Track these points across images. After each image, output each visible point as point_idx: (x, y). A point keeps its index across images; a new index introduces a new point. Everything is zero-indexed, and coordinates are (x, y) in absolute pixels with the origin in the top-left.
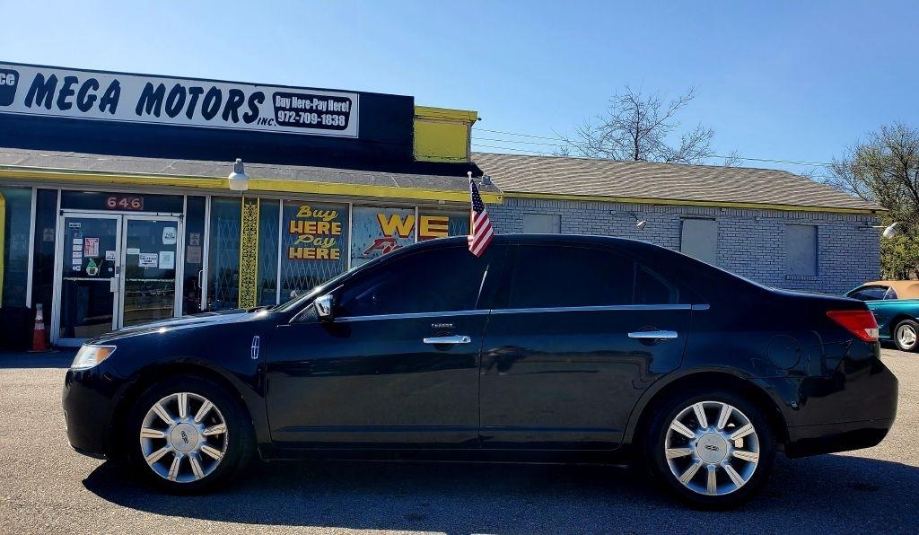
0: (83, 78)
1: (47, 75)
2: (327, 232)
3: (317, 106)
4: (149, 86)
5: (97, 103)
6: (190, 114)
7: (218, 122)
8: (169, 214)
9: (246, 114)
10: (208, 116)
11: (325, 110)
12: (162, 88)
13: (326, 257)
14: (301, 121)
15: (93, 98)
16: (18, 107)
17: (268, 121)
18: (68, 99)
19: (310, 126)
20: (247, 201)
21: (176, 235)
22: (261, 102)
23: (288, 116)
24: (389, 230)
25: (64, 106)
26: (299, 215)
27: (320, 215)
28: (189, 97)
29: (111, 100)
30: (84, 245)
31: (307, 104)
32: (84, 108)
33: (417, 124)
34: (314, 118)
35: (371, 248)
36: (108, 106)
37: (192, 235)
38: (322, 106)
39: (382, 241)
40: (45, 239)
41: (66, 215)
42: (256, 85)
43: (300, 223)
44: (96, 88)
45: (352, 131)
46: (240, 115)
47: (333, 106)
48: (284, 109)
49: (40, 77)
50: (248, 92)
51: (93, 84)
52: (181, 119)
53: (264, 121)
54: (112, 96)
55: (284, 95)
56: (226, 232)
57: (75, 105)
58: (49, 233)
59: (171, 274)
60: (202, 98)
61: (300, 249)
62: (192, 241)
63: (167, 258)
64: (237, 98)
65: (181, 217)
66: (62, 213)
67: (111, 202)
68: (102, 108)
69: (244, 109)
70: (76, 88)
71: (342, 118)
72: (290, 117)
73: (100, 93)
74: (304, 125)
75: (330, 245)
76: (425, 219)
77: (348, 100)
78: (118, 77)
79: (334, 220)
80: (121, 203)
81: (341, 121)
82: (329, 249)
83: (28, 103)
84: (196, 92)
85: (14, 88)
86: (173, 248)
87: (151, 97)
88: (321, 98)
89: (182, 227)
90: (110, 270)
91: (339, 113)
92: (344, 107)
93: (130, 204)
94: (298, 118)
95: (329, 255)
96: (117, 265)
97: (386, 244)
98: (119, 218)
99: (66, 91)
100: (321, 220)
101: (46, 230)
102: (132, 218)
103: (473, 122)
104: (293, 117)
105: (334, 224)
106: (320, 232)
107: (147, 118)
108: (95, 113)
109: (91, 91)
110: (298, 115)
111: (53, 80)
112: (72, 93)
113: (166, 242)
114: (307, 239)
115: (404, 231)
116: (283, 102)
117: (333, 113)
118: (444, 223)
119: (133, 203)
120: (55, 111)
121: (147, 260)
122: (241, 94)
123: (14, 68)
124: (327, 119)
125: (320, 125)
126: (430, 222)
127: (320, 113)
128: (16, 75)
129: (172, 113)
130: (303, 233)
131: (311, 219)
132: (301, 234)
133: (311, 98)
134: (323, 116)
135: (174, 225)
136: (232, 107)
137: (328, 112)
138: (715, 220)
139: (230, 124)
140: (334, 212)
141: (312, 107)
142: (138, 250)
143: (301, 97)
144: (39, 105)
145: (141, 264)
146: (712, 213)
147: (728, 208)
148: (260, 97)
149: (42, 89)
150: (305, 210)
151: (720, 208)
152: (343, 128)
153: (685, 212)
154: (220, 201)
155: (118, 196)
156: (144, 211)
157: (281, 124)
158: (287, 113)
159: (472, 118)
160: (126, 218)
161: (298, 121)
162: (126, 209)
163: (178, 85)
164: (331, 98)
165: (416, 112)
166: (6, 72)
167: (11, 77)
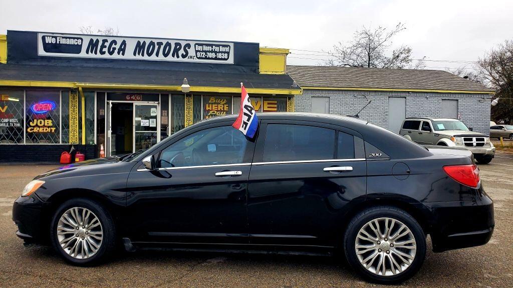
0: (110, 40)
1: (95, 39)
2: (222, 109)
3: (214, 50)
4: (139, 42)
5: (116, 51)
6: (157, 55)
7: (170, 58)
8: (153, 102)
9: (183, 54)
10: (166, 55)
12: (144, 43)
15: (114, 49)
16: (83, 54)
17: (193, 57)
18: (104, 50)
19: (212, 59)
20: (187, 96)
21: (156, 111)
22: (189, 48)
23: (201, 55)
25: (102, 53)
26: (210, 102)
27: (219, 102)
28: (157, 47)
29: (122, 50)
31: (209, 48)
32: (111, 53)
33: (260, 56)
34: (213, 55)
36: (121, 52)
37: (163, 111)
38: (217, 49)
40: (101, 114)
42: (187, 40)
43: (211, 105)
44: (116, 44)
45: (231, 61)
46: (180, 55)
47: (222, 49)
48: (200, 51)
50: (183, 44)
51: (115, 42)
52: (153, 57)
53: (191, 57)
54: (123, 47)
55: (199, 45)
56: (178, 110)
57: (107, 52)
58: (102, 111)
59: (155, 129)
60: (162, 47)
62: (164, 114)
63: (153, 122)
64: (178, 47)
65: (159, 103)
66: (107, 102)
67: (128, 97)
68: (119, 53)
69: (181, 52)
70: (107, 44)
71: (226, 54)
73: (118, 47)
74: (209, 58)
76: (266, 102)
77: (229, 46)
78: (125, 39)
79: (225, 104)
80: (132, 98)
81: (226, 56)
83: (87, 52)
84: (160, 44)
85: (81, 46)
86: (155, 117)
87: (140, 48)
88: (216, 46)
89: (159, 108)
91: (225, 52)
92: (227, 49)
93: (136, 98)
94: (206, 55)
99: (103, 46)
100: (219, 104)
101: (101, 110)
102: (137, 104)
103: (287, 54)
104: (204, 55)
105: (225, 106)
106: (219, 109)
107: (139, 57)
108: (115, 56)
109: (113, 46)
111: (97, 41)
112: (105, 47)
114: (214, 112)
116: (200, 48)
117: (222, 52)
118: (275, 104)
120: (99, 56)
121: (144, 123)
122: (180, 45)
123: (81, 36)
124: (219, 56)
125: (216, 58)
126: (269, 104)
127: (216, 53)
128: (82, 40)
129: (149, 55)
130: (212, 110)
131: (215, 103)
133: (212, 45)
134: (218, 54)
135: (155, 107)
136: (176, 51)
137: (219, 52)
138: (406, 98)
139: (175, 59)
140: (225, 100)
141: (212, 50)
142: (140, 118)
143: (207, 45)
144: (92, 53)
145: (142, 125)
146: (404, 95)
147: (412, 92)
148: (188, 46)
149: (93, 45)
150: (212, 99)
151: (409, 92)
152: (226, 59)
153: (390, 95)
154: (175, 96)
155: (131, 95)
156: (142, 101)
157: (199, 58)
158: (201, 53)
159: (287, 52)
160: (135, 104)
161: (206, 57)
162: (134, 100)
163: (151, 42)
164: (221, 45)
165: (260, 51)
166: (78, 38)
167: (80, 41)
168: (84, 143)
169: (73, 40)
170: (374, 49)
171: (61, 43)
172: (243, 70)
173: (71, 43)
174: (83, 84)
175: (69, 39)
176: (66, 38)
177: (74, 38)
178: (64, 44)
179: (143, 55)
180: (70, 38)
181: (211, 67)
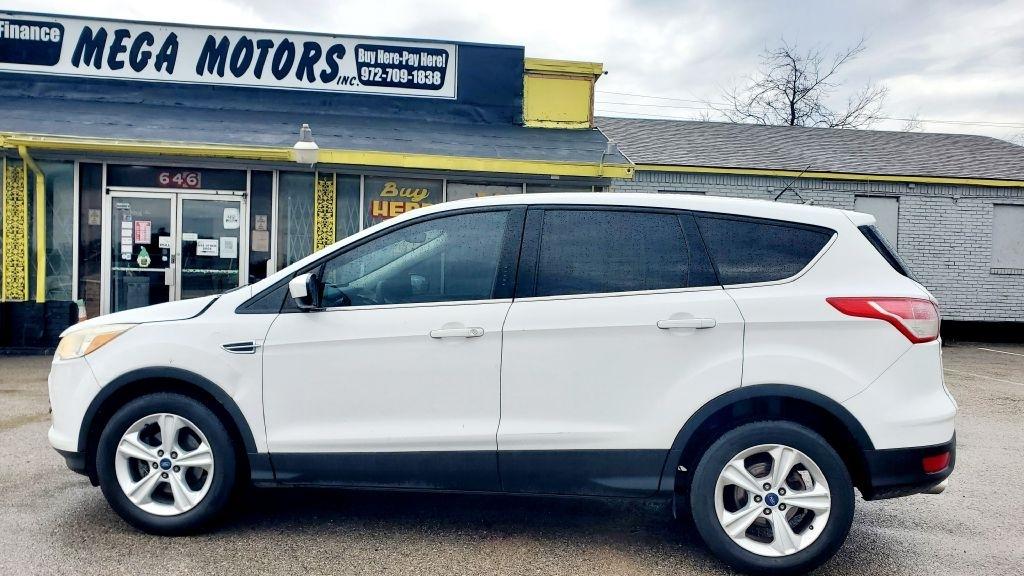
0: (135, 32)
1: (95, 29)
3: (407, 61)
4: (211, 40)
5: (152, 62)
6: (258, 73)
7: (290, 82)
8: (231, 193)
9: (324, 72)
10: (280, 74)
11: (416, 65)
12: (225, 41)
14: (389, 80)
15: (147, 55)
16: (64, 67)
17: (349, 79)
18: (120, 57)
19: (399, 85)
20: (321, 176)
21: (238, 218)
22: (340, 57)
23: (372, 74)
25: (115, 65)
26: (383, 194)
27: (407, 195)
28: (257, 53)
29: (167, 59)
30: (134, 230)
31: (395, 58)
32: (138, 66)
33: (528, 81)
34: (403, 76)
36: (165, 65)
37: (258, 217)
38: (413, 60)
40: (90, 222)
41: (112, 194)
42: (335, 36)
43: (385, 204)
44: (151, 43)
45: (449, 91)
46: (317, 74)
47: (427, 60)
48: (368, 65)
50: (325, 45)
51: (147, 38)
52: (248, 79)
53: (345, 80)
54: (169, 52)
55: (367, 48)
56: (298, 214)
57: (127, 64)
58: (94, 215)
59: (235, 263)
60: (272, 52)
62: (257, 224)
63: (229, 246)
64: (313, 53)
65: (245, 195)
66: (108, 192)
67: (163, 178)
68: (158, 67)
69: (321, 66)
70: (128, 43)
71: (437, 75)
72: (376, 74)
73: (155, 49)
74: (392, 84)
77: (446, 52)
78: (176, 31)
79: (426, 200)
80: (174, 180)
81: (435, 78)
83: (76, 62)
84: (265, 45)
85: (59, 45)
86: (235, 233)
87: (213, 53)
88: (412, 51)
89: (246, 208)
90: (165, 258)
91: (433, 69)
92: (439, 61)
93: (185, 181)
94: (384, 76)
96: (172, 253)
98: (173, 197)
99: (118, 48)
100: (410, 200)
101: (91, 212)
102: (188, 197)
103: (597, 76)
104: (379, 75)
107: (210, 78)
108: (149, 73)
109: (145, 47)
110: (384, 72)
111: (103, 33)
112: (124, 49)
113: (227, 225)
116: (367, 57)
117: (426, 69)
119: (188, 179)
120: (105, 72)
121: (206, 248)
122: (317, 48)
123: (59, 21)
124: (420, 77)
125: (410, 84)
127: (410, 69)
128: (61, 29)
129: (238, 72)
130: (388, 216)
131: (397, 199)
132: (385, 217)
133: (399, 51)
134: (415, 73)
135: (236, 205)
136: (307, 64)
137: (420, 68)
138: (898, 198)
139: (305, 84)
140: (425, 191)
141: (401, 62)
142: (196, 235)
143: (388, 49)
144: (88, 65)
145: (200, 252)
146: (896, 190)
147: (916, 184)
148: (339, 50)
149: (90, 45)
150: (390, 188)
151: (907, 184)
152: (438, 87)
153: (861, 189)
154: (290, 177)
155: (173, 171)
156: (202, 188)
157: (365, 83)
158: (372, 69)
159: (596, 72)
160: (181, 197)
161: (385, 79)
162: (181, 187)
163: (244, 38)
164: (424, 50)
165: (527, 66)
166: (50, 26)
167: (55, 32)
168: (40, 298)
169: (37, 28)
170: (806, 90)
171: (6, 36)
172: (481, 116)
173: (32, 38)
174: (30, 139)
175: (27, 27)
176: (20, 23)
177: (41, 25)
178: (14, 40)
179: (221, 73)
180: (30, 24)
181: (397, 107)
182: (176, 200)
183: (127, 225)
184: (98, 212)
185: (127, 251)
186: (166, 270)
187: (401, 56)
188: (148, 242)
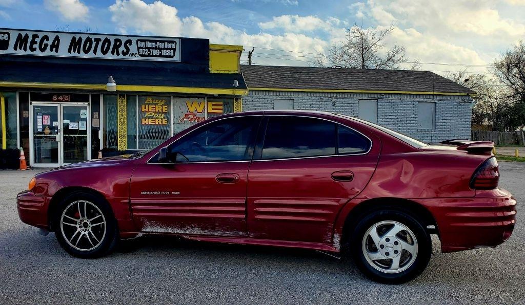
0: (41, 35)
1: (24, 34)
2: (160, 111)
3: (159, 46)
4: (74, 38)
5: (49, 48)
6: (95, 52)
7: (109, 56)
8: (83, 103)
9: (123, 51)
10: (104, 52)
11: (163, 48)
12: (80, 39)
13: (160, 123)
14: (151, 54)
15: (46, 45)
16: (10, 51)
18: (35, 46)
19: (156, 56)
20: (120, 96)
21: (86, 113)
22: (130, 45)
23: (144, 52)
24: (192, 109)
25: (33, 49)
26: (146, 102)
28: (94, 43)
29: (55, 46)
30: (42, 119)
31: (154, 45)
32: (43, 50)
33: (211, 53)
34: (158, 52)
35: (183, 119)
36: (54, 49)
37: (94, 113)
38: (161, 45)
39: (188, 115)
40: (24, 116)
41: (33, 104)
42: (128, 36)
43: (147, 106)
44: (48, 40)
45: (177, 58)
46: (120, 52)
47: (168, 45)
48: (142, 48)
49: (20, 35)
50: (124, 40)
51: (46, 38)
52: (91, 55)
53: (133, 54)
54: (56, 44)
55: (142, 41)
56: (111, 112)
57: (38, 49)
59: (85, 132)
60: (101, 43)
61: (147, 120)
62: (94, 116)
63: (83, 125)
64: (118, 43)
65: (89, 104)
66: (31, 104)
67: (54, 98)
68: (51, 50)
69: (122, 48)
70: (38, 40)
71: (172, 51)
72: (146, 52)
73: (50, 43)
74: (153, 56)
75: (162, 117)
76: (210, 104)
77: (175, 42)
78: (59, 35)
79: (164, 105)
80: (59, 98)
81: (171, 53)
82: (162, 119)
83: (15, 48)
84: (98, 40)
85: (8, 41)
86: (85, 120)
87: (75, 44)
89: (89, 109)
90: (56, 131)
91: (170, 49)
92: (173, 46)
93: (64, 99)
95: (162, 122)
96: (59, 128)
97: (191, 117)
98: (58, 105)
99: (33, 42)
100: (157, 104)
101: (24, 112)
102: (65, 105)
103: (241, 52)
105: (164, 107)
106: (157, 111)
107: (74, 54)
108: (48, 53)
109: (45, 42)
110: (149, 51)
111: (27, 36)
112: (36, 43)
113: (82, 117)
114: (151, 114)
115: (200, 110)
116: (141, 44)
117: (167, 49)
118: (221, 105)
120: (29, 52)
121: (73, 126)
122: (120, 41)
123: (8, 31)
124: (164, 53)
125: (161, 56)
126: (213, 105)
127: (160, 49)
128: (9, 35)
129: (86, 52)
130: (149, 111)
131: (152, 104)
132: (147, 112)
133: (156, 42)
134: (162, 51)
135: (85, 108)
136: (116, 47)
137: (165, 49)
138: (378, 100)
139: (115, 57)
140: (164, 101)
141: (156, 46)
142: (69, 121)
143: (150, 41)
144: (21, 49)
145: (70, 128)
146: (376, 97)
147: (385, 94)
148: (130, 42)
149: (22, 41)
150: (149, 100)
151: (381, 94)
152: (173, 57)
153: (360, 97)
154: (108, 96)
155: (58, 95)
156: (71, 101)
157: (140, 55)
158: (144, 50)
159: (240, 49)
160: (62, 105)
161: (149, 54)
162: (62, 101)
163: (88, 37)
164: (166, 41)
165: (210, 48)
166: (4, 33)
167: (6, 36)
168: (4, 148)
172: (191, 68)
177: (0, 33)
179: (79, 52)
181: (155, 65)
182: (60, 106)
183: (39, 117)
184: (27, 112)
185: (40, 127)
186: (56, 135)
187: (156, 44)
188: (49, 124)
